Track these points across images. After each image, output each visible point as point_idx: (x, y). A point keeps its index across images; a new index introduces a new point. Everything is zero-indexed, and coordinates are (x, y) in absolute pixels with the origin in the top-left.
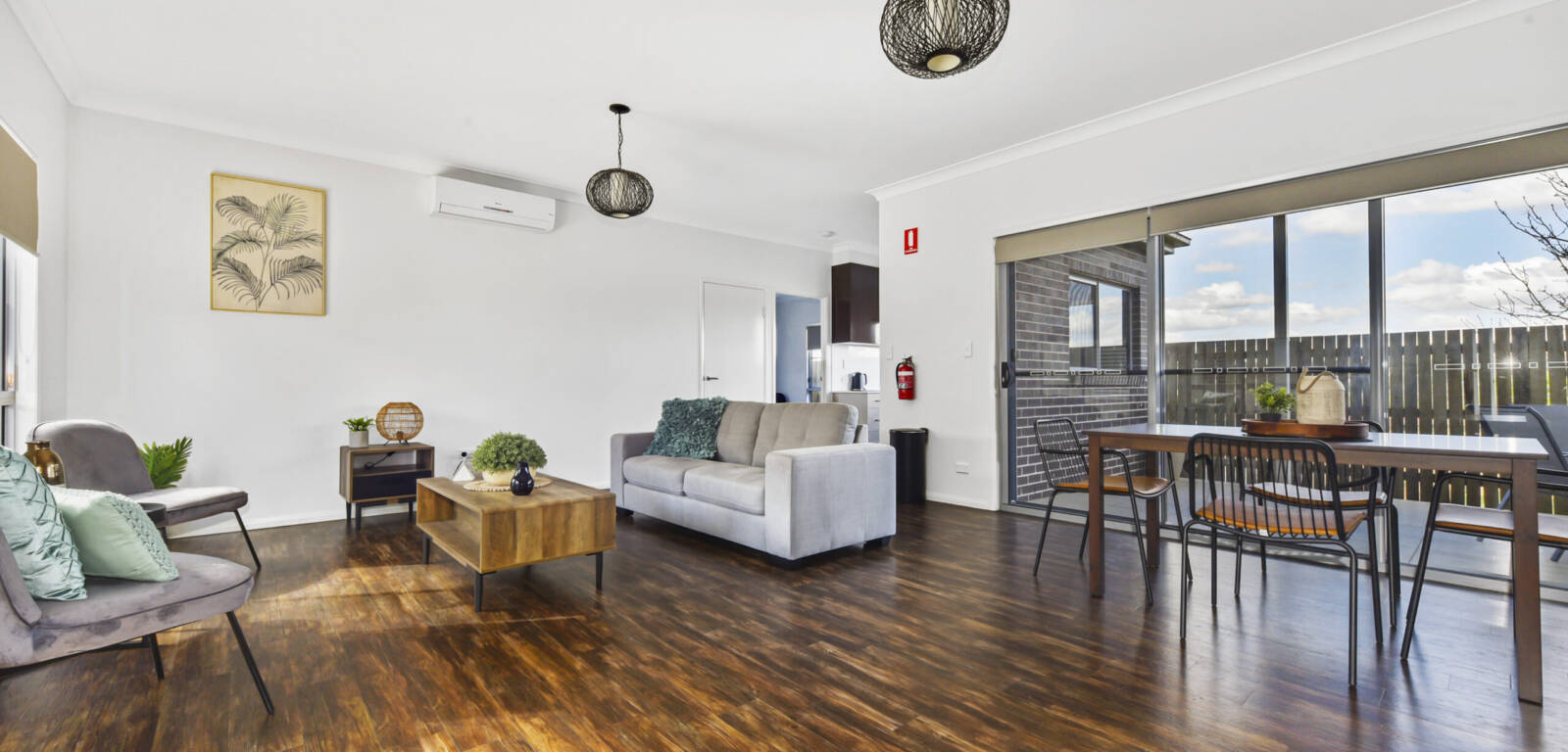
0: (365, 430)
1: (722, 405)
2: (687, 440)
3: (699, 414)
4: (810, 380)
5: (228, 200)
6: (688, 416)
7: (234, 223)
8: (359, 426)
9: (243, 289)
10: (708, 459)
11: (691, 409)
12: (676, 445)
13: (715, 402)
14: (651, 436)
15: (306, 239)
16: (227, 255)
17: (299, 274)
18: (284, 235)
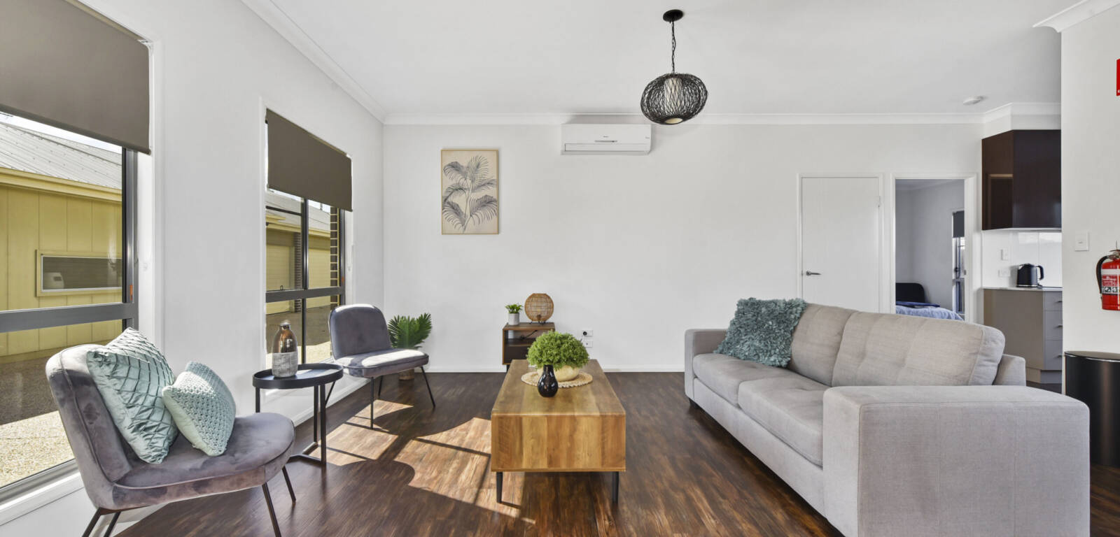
0: (517, 313)
1: (799, 308)
2: (757, 344)
3: (772, 316)
4: (957, 270)
5: (449, 165)
6: (759, 319)
7: (452, 179)
8: (514, 310)
9: (457, 220)
10: (780, 367)
11: (764, 310)
12: (745, 348)
13: (790, 305)
14: (721, 334)
15: (488, 184)
16: (449, 200)
17: (485, 208)
18: (476, 183)
